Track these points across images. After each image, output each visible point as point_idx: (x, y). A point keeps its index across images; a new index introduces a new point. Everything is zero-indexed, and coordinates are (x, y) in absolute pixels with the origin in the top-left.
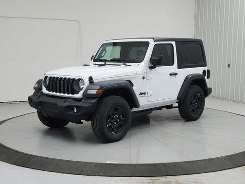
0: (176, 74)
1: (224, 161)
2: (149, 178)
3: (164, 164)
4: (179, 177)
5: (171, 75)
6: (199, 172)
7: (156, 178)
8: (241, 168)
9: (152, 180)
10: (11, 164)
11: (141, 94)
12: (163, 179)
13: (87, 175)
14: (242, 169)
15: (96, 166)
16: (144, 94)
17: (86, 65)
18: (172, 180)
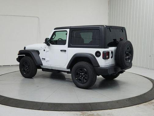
0: (65, 51)
1: (126, 101)
2: (81, 112)
6: (111, 108)
7: (85, 112)
8: (136, 106)
9: (82, 113)
11: (43, 59)
12: (89, 112)
13: (43, 110)
16: (44, 59)
18: (94, 113)
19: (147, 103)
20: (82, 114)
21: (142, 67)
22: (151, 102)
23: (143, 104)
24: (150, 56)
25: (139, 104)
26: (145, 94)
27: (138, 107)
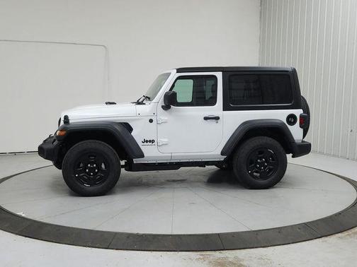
0: (217, 118)
1: (299, 230)
2: (199, 253)
3: (219, 234)
4: (238, 251)
5: (206, 118)
6: (266, 245)
7: (208, 253)
8: (320, 240)
10: (17, 234)
11: (146, 142)
12: (217, 254)
13: (117, 249)
14: (323, 242)
15: (128, 237)
16: (153, 141)
17: (111, 103)
18: (229, 256)
19: (345, 233)
20: (201, 257)
21: (334, 156)
22: (353, 230)
23: (337, 235)
24: (351, 131)
25: (326, 236)
26: (340, 213)
27: (326, 241)
